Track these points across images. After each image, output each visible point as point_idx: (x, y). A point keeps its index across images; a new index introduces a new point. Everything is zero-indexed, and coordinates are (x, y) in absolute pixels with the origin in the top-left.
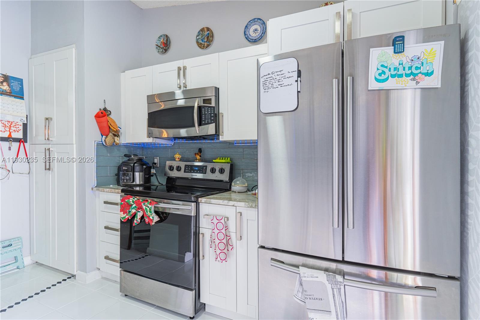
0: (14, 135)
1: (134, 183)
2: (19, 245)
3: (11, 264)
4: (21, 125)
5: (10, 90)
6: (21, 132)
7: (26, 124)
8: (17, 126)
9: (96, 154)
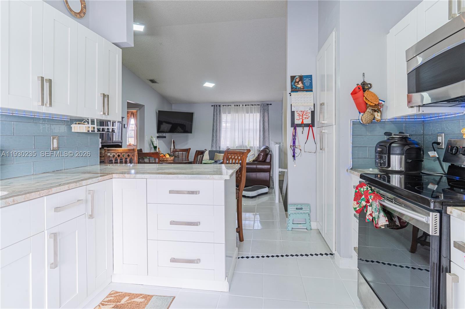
0: (306, 122)
1: (390, 169)
2: (307, 210)
3: (302, 224)
4: (310, 113)
5: (303, 87)
6: (310, 118)
7: (314, 111)
8: (307, 114)
9: (351, 134)
